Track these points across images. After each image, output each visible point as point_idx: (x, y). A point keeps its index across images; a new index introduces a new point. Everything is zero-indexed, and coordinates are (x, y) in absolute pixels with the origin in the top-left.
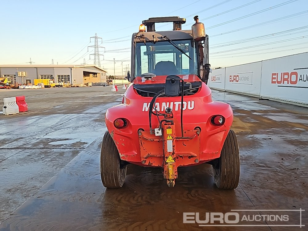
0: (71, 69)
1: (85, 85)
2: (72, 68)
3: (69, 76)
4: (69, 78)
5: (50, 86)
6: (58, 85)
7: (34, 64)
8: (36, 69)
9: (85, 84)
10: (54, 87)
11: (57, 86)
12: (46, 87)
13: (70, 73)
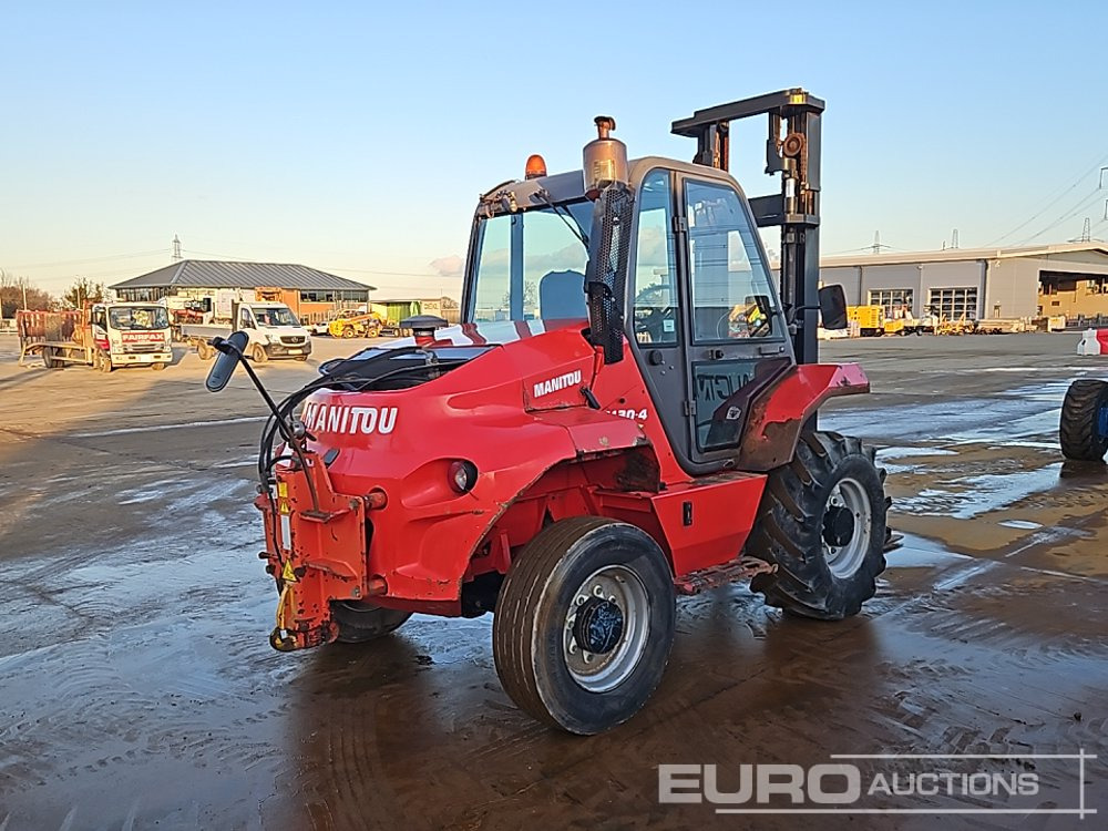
0: (987, 265)
1: (1035, 327)
2: (990, 262)
3: (975, 292)
4: (974, 300)
5: (882, 330)
6: (916, 324)
7: (889, 252)
8: (857, 270)
9: (1033, 322)
10: (899, 332)
11: (909, 330)
12: (865, 332)
13: (980, 280)
